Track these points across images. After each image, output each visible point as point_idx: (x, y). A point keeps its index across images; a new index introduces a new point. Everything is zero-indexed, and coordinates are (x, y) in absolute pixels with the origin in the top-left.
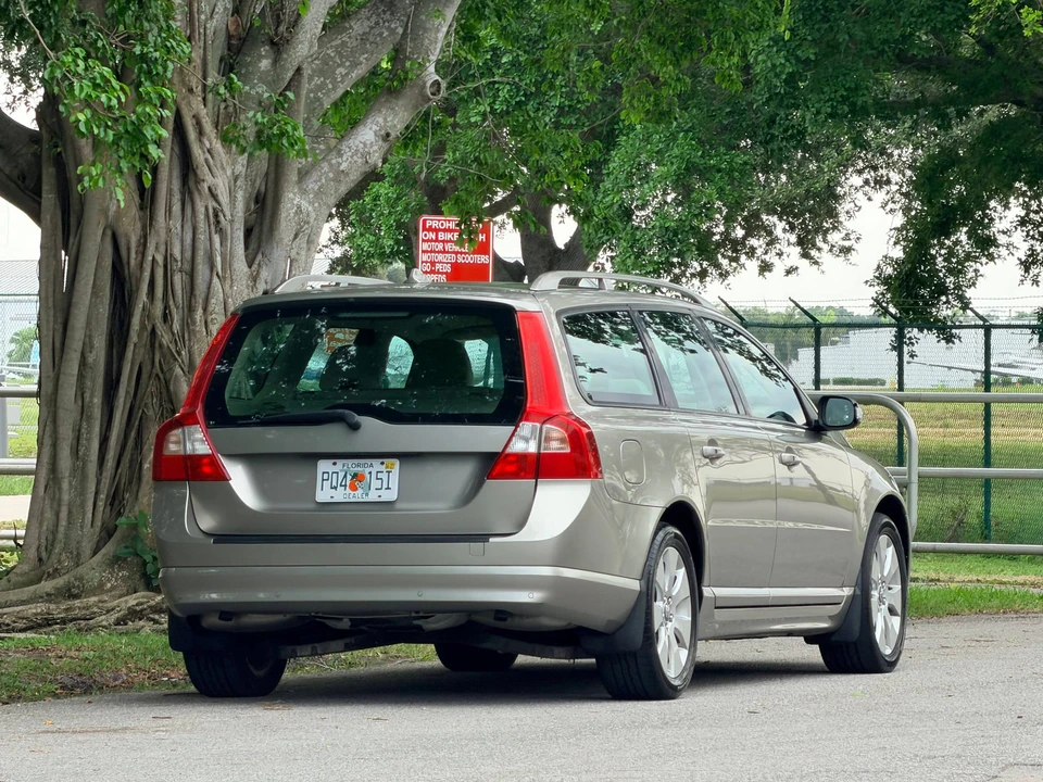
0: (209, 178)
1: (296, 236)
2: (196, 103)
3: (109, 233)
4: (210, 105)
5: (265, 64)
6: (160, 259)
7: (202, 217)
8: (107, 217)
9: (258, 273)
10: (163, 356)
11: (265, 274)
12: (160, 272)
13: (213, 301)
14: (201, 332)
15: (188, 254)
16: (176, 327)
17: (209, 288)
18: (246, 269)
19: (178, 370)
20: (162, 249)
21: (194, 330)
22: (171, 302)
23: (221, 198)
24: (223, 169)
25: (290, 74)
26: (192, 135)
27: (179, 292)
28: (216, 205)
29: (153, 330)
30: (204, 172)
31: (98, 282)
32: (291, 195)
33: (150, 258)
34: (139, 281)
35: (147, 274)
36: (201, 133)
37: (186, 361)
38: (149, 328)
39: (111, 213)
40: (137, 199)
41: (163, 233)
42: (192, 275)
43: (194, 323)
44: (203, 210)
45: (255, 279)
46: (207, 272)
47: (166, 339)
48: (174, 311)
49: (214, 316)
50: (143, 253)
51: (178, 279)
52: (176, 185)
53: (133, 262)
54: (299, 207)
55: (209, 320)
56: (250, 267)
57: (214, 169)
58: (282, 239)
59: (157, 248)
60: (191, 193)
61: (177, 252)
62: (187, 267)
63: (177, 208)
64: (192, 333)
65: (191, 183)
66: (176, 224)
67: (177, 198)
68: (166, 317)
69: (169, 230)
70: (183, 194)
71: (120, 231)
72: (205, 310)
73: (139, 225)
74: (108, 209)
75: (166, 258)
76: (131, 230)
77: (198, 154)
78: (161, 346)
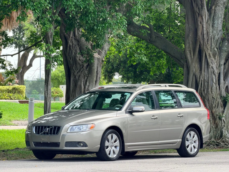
0: (212, 65)
2: (209, 51)
3: (194, 75)
4: (212, 52)
5: (226, 44)
6: (203, 80)
8: (193, 72)
9: (225, 82)
10: (203, 97)
11: (227, 82)
12: (203, 82)
13: (213, 87)
14: (210, 93)
15: (208, 79)
16: (205, 92)
17: (212, 85)
18: (223, 82)
19: (206, 100)
20: (203, 78)
21: (209, 93)
22: (205, 88)
23: (214, 69)
24: (214, 63)
26: (208, 57)
27: (206, 86)
28: (213, 70)
29: (202, 93)
30: (210, 64)
31: (192, 84)
33: (201, 80)
34: (199, 83)
36: (210, 57)
37: (207, 98)
39: (194, 71)
40: (199, 69)
41: (203, 75)
42: (208, 83)
43: (209, 92)
44: (210, 71)
45: (225, 83)
46: (212, 82)
47: (204, 94)
48: (205, 89)
49: (213, 90)
50: (200, 78)
51: (206, 83)
52: (206, 66)
53: (198, 80)
55: (212, 91)
56: (224, 81)
57: (213, 63)
59: (202, 78)
60: (208, 68)
61: (206, 79)
62: (207, 81)
63: (206, 70)
64: (208, 93)
65: (208, 66)
66: (206, 74)
67: (206, 69)
68: (204, 90)
70: (207, 68)
71: (196, 75)
72: (211, 89)
73: (199, 73)
76: (198, 74)
77: (209, 61)
78: (203, 95)
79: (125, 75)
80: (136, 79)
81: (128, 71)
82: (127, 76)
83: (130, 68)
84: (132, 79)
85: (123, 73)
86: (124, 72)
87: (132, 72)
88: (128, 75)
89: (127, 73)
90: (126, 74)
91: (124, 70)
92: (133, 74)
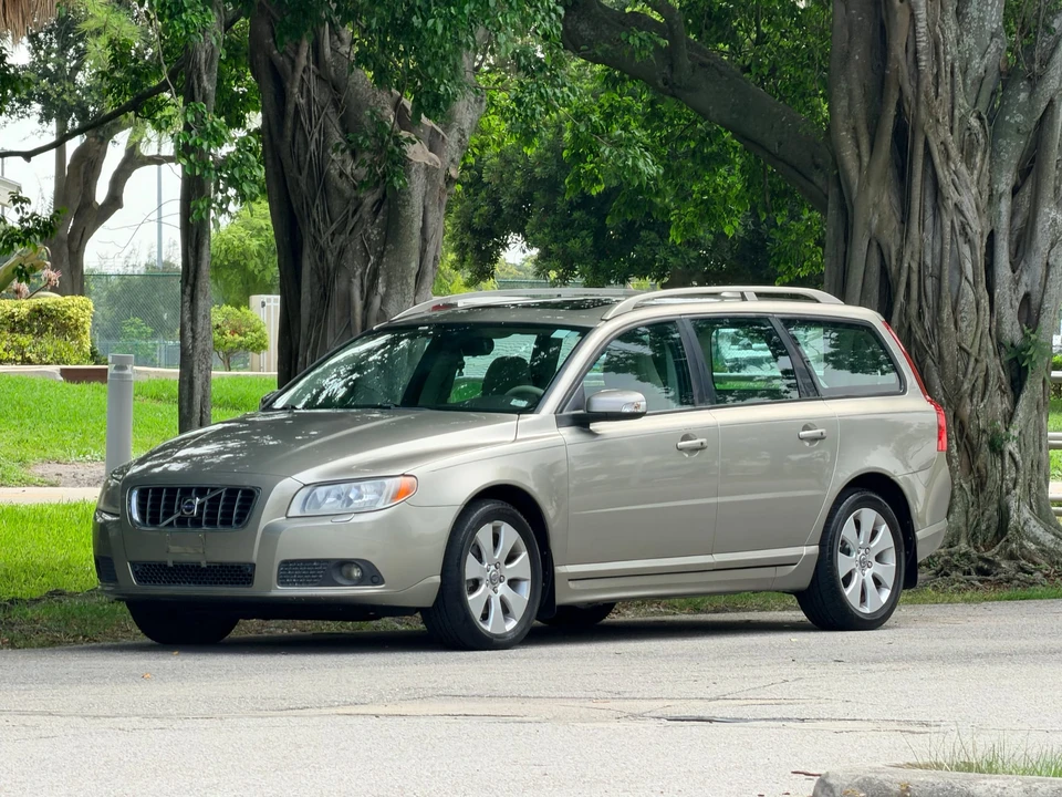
0: (955, 197)
1: (1052, 246)
2: (944, 132)
3: (874, 244)
4: (956, 133)
5: (1023, 96)
6: (915, 266)
7: (948, 229)
8: (870, 231)
9: (1020, 277)
10: (918, 349)
11: (1025, 278)
12: (915, 277)
13: (963, 301)
14: (949, 329)
15: (937, 262)
16: (927, 324)
17: (958, 290)
18: (1009, 273)
19: (929, 361)
20: (917, 257)
22: (924, 303)
23: (966, 213)
24: (968, 188)
25: (1044, 105)
26: (938, 159)
27: (930, 294)
28: (961, 218)
29: (910, 327)
30: (950, 191)
31: (866, 285)
32: (1047, 210)
33: (906, 265)
34: (898, 283)
35: (903, 279)
36: (948, 157)
37: (936, 352)
38: (906, 326)
39: (873, 227)
40: (898, 215)
41: (917, 244)
42: (939, 279)
43: (942, 321)
44: (949, 223)
45: (1017, 282)
46: (958, 277)
47: (919, 335)
48: (926, 310)
49: (963, 314)
50: (900, 260)
51: (929, 282)
52: (929, 204)
53: (893, 268)
54: (1054, 220)
55: (959, 317)
56: (1014, 272)
57: (960, 189)
58: (1038, 248)
59: (912, 256)
60: (939, 210)
61: (928, 261)
62: (936, 272)
63: (929, 222)
64: (940, 329)
65: (939, 201)
66: (928, 237)
67: (929, 212)
68: (920, 315)
69: (922, 240)
70: (934, 209)
71: (882, 243)
72: (954, 310)
73: (899, 236)
74: (870, 224)
75: (920, 267)
76: (891, 240)
77: (944, 175)
78: (915, 340)
79: (553, 247)
80: (603, 265)
81: (565, 228)
82: (565, 248)
83: (576, 215)
84: (586, 264)
85: (544, 234)
86: (546, 231)
87: (584, 233)
88: (569, 244)
89: (561, 234)
90: (555, 240)
91: (548, 220)
92: (589, 241)
